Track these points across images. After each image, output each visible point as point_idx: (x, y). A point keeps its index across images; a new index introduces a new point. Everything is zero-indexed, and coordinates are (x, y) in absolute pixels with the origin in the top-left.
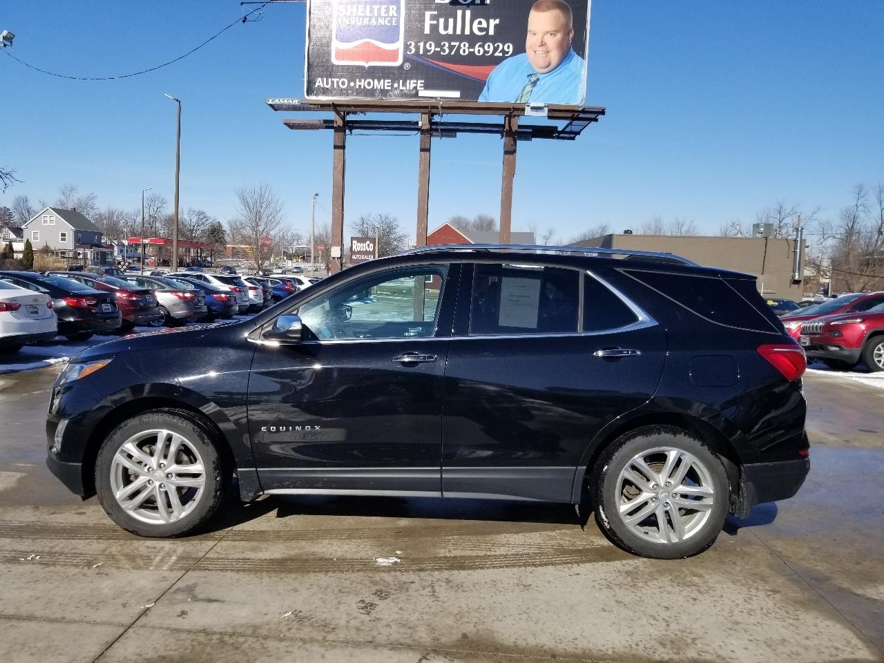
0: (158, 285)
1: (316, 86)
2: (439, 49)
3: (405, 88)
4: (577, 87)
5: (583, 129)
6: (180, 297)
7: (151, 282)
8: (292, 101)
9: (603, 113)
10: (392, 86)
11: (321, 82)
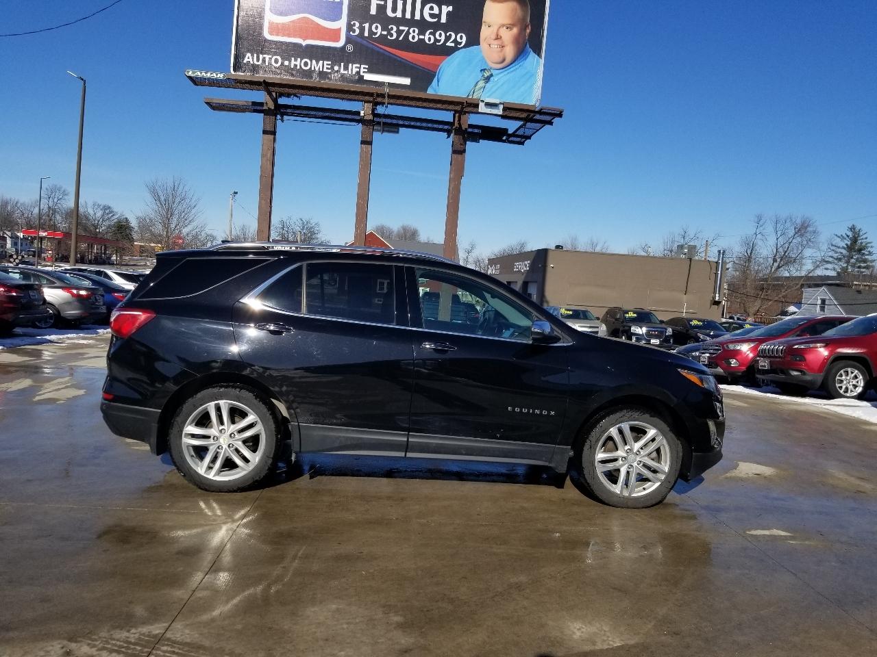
0: (48, 280)
1: (245, 62)
2: (385, 33)
3: (346, 72)
4: (531, 86)
5: (535, 133)
6: (73, 295)
7: (38, 276)
8: (217, 75)
9: (560, 115)
10: (332, 68)
11: (251, 58)
